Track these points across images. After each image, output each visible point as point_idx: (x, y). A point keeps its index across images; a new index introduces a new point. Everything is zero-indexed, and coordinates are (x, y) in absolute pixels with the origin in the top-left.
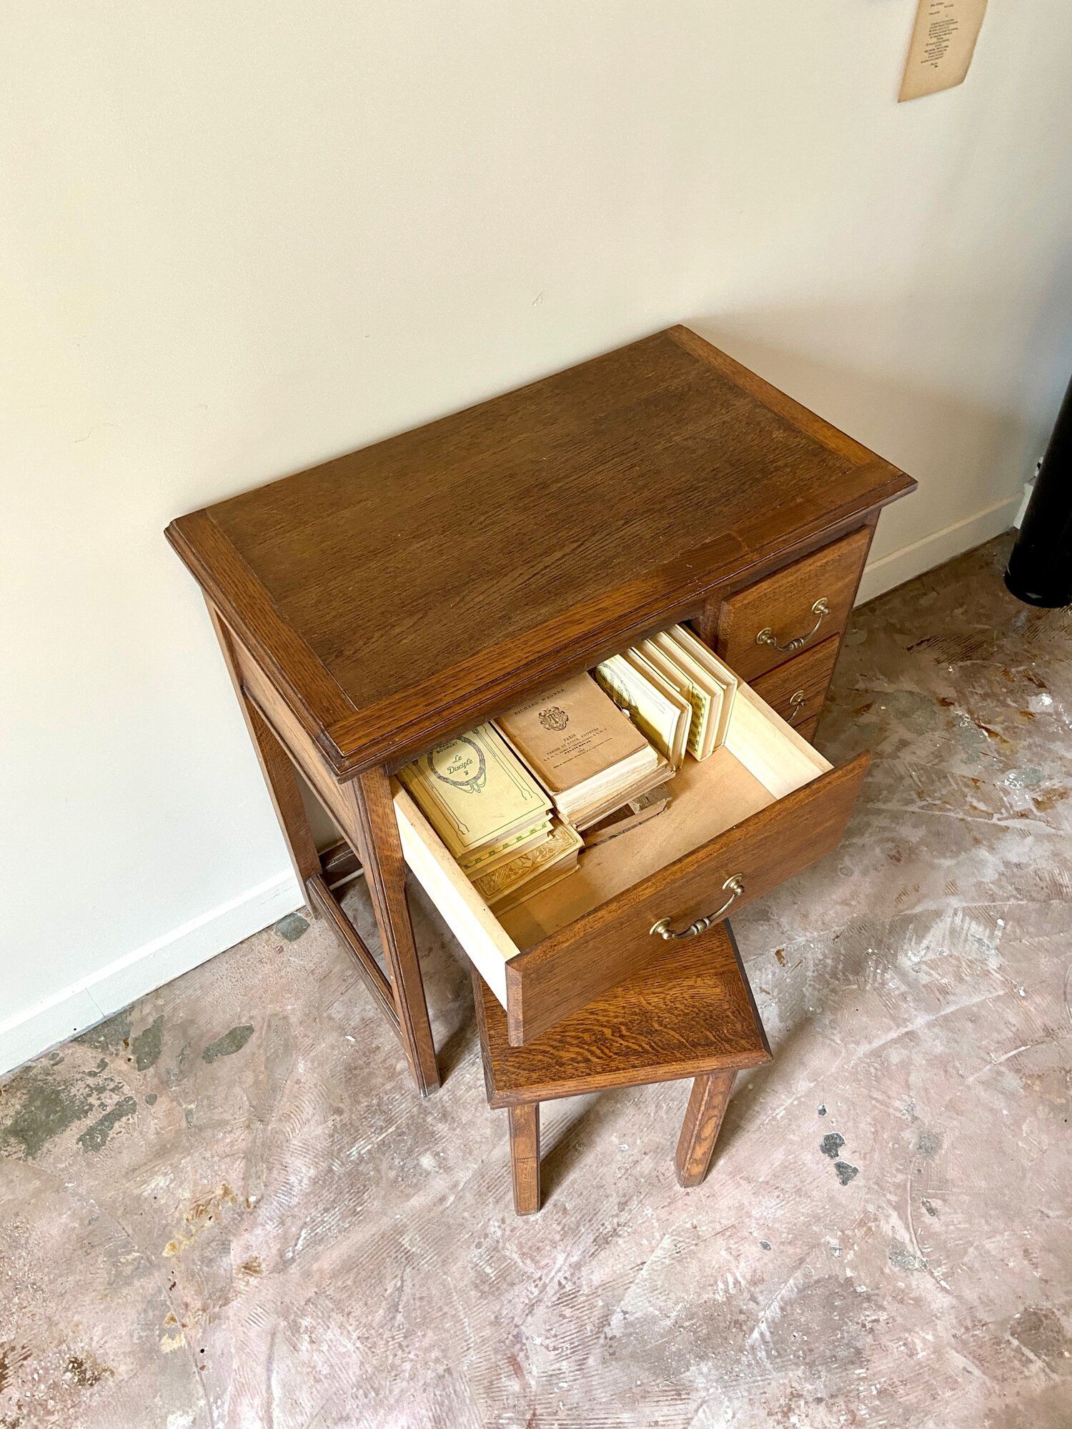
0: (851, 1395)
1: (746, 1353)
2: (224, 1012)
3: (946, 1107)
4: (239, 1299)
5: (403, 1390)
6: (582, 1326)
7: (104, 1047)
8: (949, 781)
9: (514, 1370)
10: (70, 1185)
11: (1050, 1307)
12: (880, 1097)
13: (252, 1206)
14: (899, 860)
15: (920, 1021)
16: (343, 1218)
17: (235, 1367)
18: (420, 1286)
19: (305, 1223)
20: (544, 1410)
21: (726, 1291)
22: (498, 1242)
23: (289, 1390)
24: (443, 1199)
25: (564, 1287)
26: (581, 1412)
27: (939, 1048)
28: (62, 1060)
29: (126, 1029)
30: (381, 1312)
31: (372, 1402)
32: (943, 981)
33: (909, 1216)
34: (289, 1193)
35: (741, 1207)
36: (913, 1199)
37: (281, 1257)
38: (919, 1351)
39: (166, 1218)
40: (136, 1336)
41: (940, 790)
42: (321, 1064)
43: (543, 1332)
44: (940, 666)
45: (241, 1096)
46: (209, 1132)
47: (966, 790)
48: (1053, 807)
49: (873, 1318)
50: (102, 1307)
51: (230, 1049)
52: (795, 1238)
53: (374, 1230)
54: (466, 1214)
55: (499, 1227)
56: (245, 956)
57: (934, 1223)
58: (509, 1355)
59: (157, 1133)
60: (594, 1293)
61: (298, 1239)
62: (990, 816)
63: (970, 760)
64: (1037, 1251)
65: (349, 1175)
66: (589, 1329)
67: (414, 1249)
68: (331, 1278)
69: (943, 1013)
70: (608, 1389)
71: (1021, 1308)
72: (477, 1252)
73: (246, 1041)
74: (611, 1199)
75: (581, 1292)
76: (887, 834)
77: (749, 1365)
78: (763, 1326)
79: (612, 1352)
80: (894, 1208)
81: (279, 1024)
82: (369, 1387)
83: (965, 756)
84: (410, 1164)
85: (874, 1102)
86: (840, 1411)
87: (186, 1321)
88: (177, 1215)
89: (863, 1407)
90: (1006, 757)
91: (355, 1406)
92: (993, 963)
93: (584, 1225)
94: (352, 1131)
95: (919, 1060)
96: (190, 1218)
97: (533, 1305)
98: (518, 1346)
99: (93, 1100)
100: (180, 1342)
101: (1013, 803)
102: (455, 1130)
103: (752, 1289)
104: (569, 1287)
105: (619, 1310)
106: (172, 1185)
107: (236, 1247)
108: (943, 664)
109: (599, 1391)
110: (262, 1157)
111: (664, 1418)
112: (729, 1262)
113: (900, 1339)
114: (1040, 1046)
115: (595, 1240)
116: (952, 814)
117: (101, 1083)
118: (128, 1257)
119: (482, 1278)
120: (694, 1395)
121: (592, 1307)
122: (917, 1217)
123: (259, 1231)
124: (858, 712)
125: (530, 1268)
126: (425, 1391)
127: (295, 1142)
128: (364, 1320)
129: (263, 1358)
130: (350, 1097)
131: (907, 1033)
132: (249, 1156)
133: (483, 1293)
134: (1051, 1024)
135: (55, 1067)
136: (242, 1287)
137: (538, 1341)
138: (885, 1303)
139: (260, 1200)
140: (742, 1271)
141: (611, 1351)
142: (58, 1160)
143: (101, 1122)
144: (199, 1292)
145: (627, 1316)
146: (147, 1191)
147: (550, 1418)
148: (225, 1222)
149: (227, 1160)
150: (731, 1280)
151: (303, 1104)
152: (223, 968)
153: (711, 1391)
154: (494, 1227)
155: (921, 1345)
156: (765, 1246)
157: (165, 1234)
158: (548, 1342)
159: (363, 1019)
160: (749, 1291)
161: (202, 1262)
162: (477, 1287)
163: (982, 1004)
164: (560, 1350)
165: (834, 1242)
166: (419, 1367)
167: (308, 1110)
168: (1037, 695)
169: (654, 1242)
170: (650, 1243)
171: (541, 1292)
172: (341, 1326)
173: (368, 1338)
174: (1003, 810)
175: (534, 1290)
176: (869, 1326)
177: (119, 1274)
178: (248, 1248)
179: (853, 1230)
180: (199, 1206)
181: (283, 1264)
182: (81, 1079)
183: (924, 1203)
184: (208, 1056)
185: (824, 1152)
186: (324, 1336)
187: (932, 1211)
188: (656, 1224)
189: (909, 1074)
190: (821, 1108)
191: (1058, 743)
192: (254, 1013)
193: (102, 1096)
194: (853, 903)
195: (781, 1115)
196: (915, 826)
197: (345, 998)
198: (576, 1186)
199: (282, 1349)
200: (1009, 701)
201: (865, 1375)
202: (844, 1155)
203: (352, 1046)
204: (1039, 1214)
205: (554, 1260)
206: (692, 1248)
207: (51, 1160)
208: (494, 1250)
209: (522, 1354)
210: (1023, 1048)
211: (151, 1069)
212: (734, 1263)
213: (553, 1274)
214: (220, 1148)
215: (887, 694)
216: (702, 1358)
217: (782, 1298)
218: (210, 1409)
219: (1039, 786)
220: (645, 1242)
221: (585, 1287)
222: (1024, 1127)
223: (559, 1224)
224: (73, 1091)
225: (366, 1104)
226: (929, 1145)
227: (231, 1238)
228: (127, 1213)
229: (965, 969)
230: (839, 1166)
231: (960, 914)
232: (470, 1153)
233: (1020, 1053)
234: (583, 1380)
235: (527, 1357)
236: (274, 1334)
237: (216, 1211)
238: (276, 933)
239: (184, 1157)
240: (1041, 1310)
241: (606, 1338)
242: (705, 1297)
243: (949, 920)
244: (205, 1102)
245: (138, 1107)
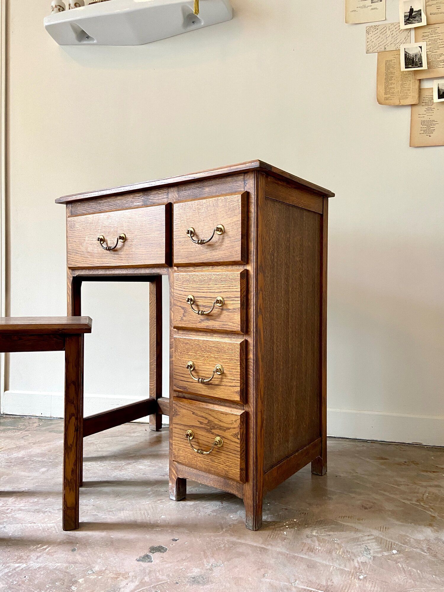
3: (235, 578)
14: (366, 509)
15: (278, 549)
16: (6, 465)
21: (37, 548)
24: (29, 477)
32: (317, 547)
34: (9, 456)
41: (435, 504)
46: (22, 440)
53: (5, 471)
59: (15, 435)
65: (25, 461)
69: (296, 555)
76: (374, 501)
78: (24, 566)
80: (141, 582)
92: (362, 559)
103: (44, 555)
124: (425, 471)
127: (30, 450)
131: (263, 548)
132: (18, 447)
140: (52, 548)
143: (13, 429)
149: (14, 445)
150: (44, 547)
163: (326, 565)
165: (96, 569)
170: (47, 521)
179: (111, 573)
185: (150, 549)
190: (176, 539)
193: (23, 426)
202: (156, 555)
206: (54, 532)
214: (18, 442)
217: (46, 565)
224: (21, 423)
226: (200, 580)
230: (147, 556)
231: (372, 537)
243: (361, 535)
244: (34, 436)
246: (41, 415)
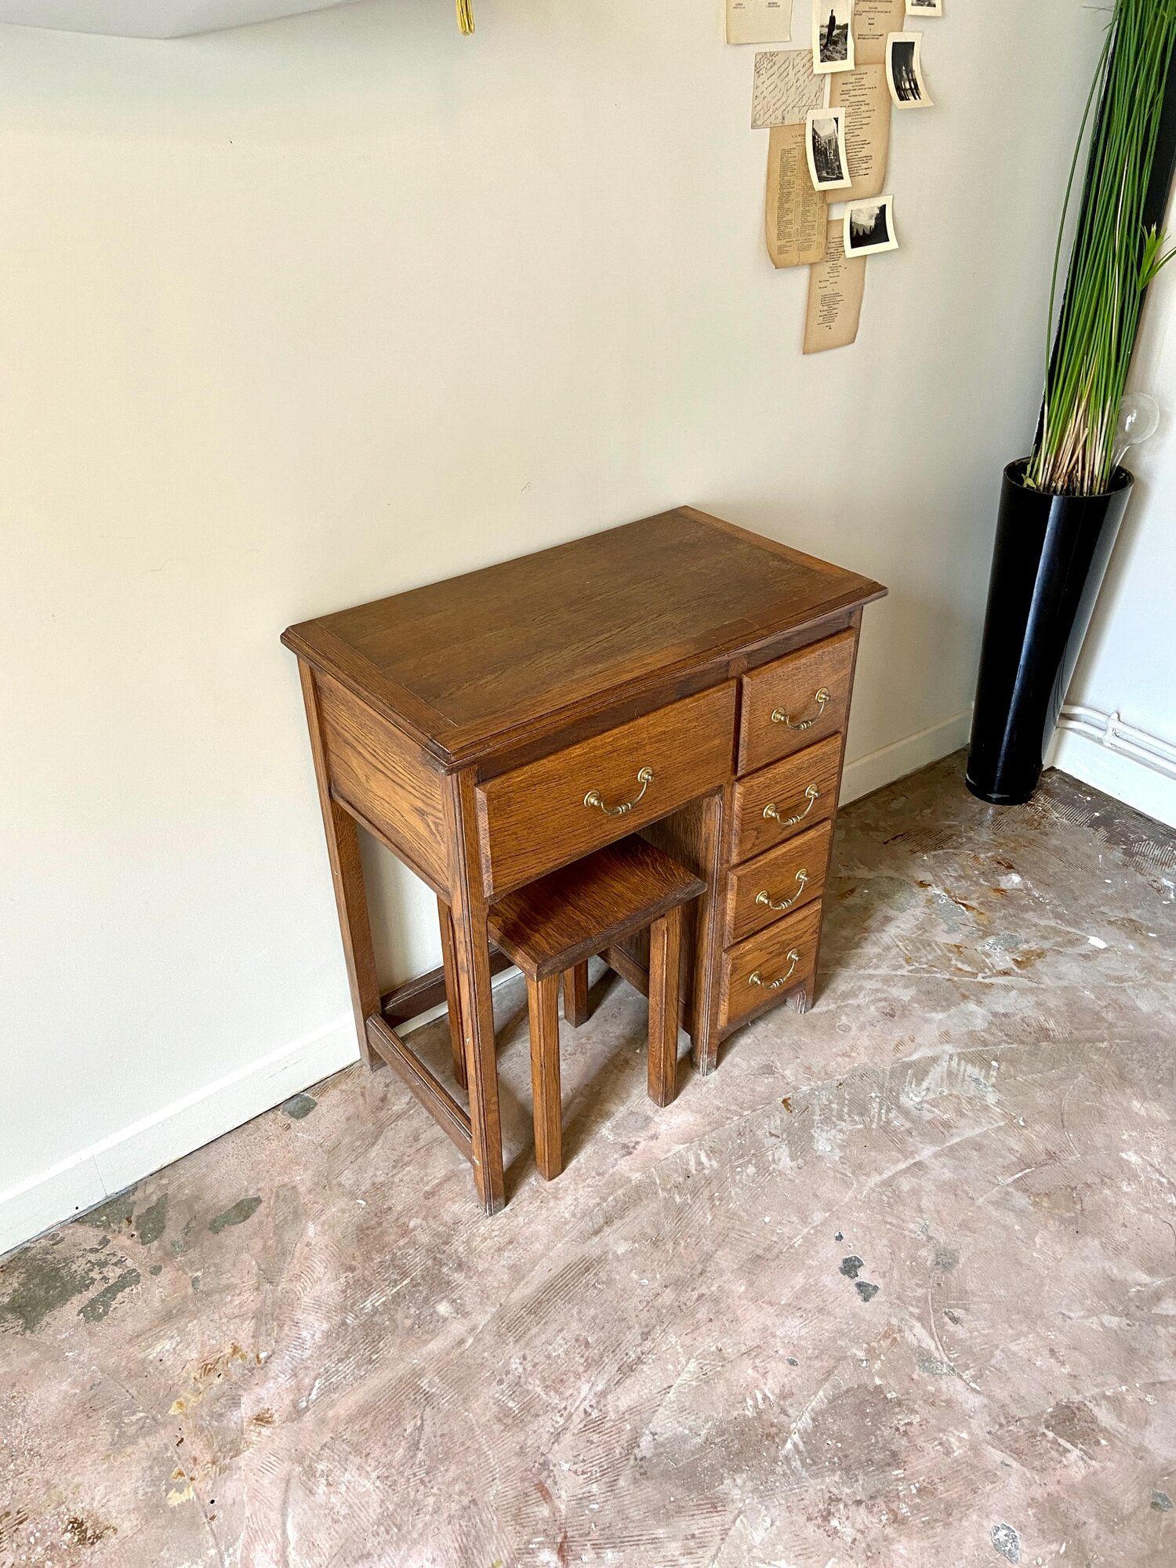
0: (891, 1495)
1: (780, 1463)
2: (231, 1186)
3: (960, 1226)
4: (251, 1450)
5: (426, 1524)
6: (610, 1450)
7: (106, 1226)
8: (933, 949)
9: (543, 1496)
10: (71, 1354)
11: (1082, 1400)
12: (894, 1221)
13: (263, 1361)
14: (893, 1016)
15: (927, 1153)
16: (359, 1366)
17: (248, 1514)
18: (441, 1424)
19: (319, 1374)
20: (575, 1532)
21: (756, 1407)
22: (520, 1377)
23: (305, 1533)
24: (462, 1342)
25: (590, 1414)
26: (614, 1531)
27: (947, 1175)
28: (62, 1239)
29: (129, 1208)
30: (401, 1451)
31: (395, 1538)
32: (945, 1117)
33: (933, 1326)
34: (302, 1347)
35: (765, 1329)
36: (935, 1311)
37: (295, 1407)
38: (955, 1448)
39: (172, 1378)
40: (141, 1492)
41: (926, 955)
42: (332, 1227)
43: (571, 1458)
44: (915, 855)
45: (249, 1261)
46: (216, 1297)
47: (950, 955)
48: (1032, 965)
49: (906, 1421)
50: (105, 1466)
51: (237, 1220)
52: (822, 1352)
53: (391, 1376)
54: (486, 1354)
55: (521, 1363)
56: (252, 1135)
57: (960, 1331)
58: (536, 1482)
59: (163, 1301)
60: (622, 1419)
61: (312, 1389)
62: (975, 975)
63: (951, 930)
64: (1063, 1350)
65: (363, 1326)
66: (617, 1452)
67: (433, 1390)
68: (347, 1423)
69: (948, 1144)
70: (641, 1507)
71: (1053, 1403)
72: (498, 1388)
73: (254, 1211)
74: (633, 1331)
75: (608, 1418)
76: (879, 995)
77: (784, 1475)
78: (796, 1437)
79: (644, 1471)
80: (917, 1319)
81: (287, 1194)
82: (390, 1523)
83: (945, 927)
84: (426, 1312)
85: (888, 1226)
86: (881, 1511)
87: (195, 1474)
88: (184, 1374)
89: (904, 1506)
90: (984, 926)
91: (376, 1543)
92: (991, 1099)
93: (608, 1356)
94: (366, 1286)
95: (929, 1186)
96: (198, 1376)
97: (559, 1434)
98: (545, 1473)
99: (95, 1274)
100: (189, 1494)
101: (995, 963)
102: (471, 1278)
103: (782, 1403)
104: (595, 1414)
105: (647, 1432)
106: (179, 1347)
107: (247, 1400)
108: (918, 854)
109: (632, 1510)
110: (272, 1315)
111: (701, 1531)
112: (757, 1379)
113: (935, 1439)
114: (1043, 1168)
115: (619, 1369)
116: (938, 975)
117: (103, 1258)
118: (132, 1418)
119: (506, 1412)
120: (730, 1507)
121: (620, 1431)
122: (941, 1327)
123: (271, 1384)
124: (843, 896)
125: (555, 1399)
126: (449, 1523)
127: (306, 1300)
128: (383, 1460)
129: (277, 1504)
130: (362, 1255)
131: (915, 1164)
132: (258, 1316)
133: (506, 1425)
134: (1053, 1149)
135: (55, 1247)
136: (254, 1438)
137: (566, 1467)
138: (916, 1406)
139: (271, 1356)
140: (770, 1387)
141: (642, 1471)
142: (58, 1332)
143: (103, 1294)
144: (209, 1446)
145: (656, 1437)
146: (153, 1354)
147: (582, 1539)
148: (234, 1378)
149: (237, 1320)
150: (759, 1396)
151: (315, 1265)
152: (229, 1146)
153: (747, 1501)
154: (515, 1364)
155: (957, 1444)
156: (792, 1363)
157: (171, 1393)
158: (576, 1467)
159: (374, 1184)
160: (779, 1405)
161: (212, 1417)
162: (500, 1420)
163: (985, 1135)
164: (589, 1474)
165: (861, 1354)
166: (442, 1500)
167: (320, 1269)
168: (1006, 875)
169: (679, 1367)
170: (675, 1367)
171: (566, 1421)
172: (360, 1468)
173: (388, 1477)
174: (987, 970)
175: (559, 1419)
176: (902, 1429)
177: (122, 1435)
178: (259, 1401)
179: (879, 1342)
180: (207, 1365)
181: (297, 1413)
182: (83, 1256)
183: (946, 1313)
184: (215, 1227)
185: (844, 1274)
186: (342, 1479)
187: (955, 1320)
188: (681, 1350)
189: (919, 1199)
190: (837, 1235)
191: (1031, 913)
192: (262, 1185)
193: (105, 1270)
194: (853, 1054)
195: (799, 1243)
196: (906, 987)
197: (355, 1166)
198: (597, 1321)
199: (298, 1493)
200: (981, 881)
201: (903, 1476)
202: (864, 1275)
203: (363, 1209)
204: (1061, 1316)
205: (579, 1390)
206: (718, 1369)
207: (50, 1332)
208: (516, 1385)
209: (549, 1481)
210: (1028, 1170)
211: (156, 1243)
212: (764, 1381)
213: (578, 1403)
214: (228, 1310)
215: (868, 880)
216: (737, 1470)
217: (812, 1410)
218: (221, 1558)
219: (1018, 949)
220: (670, 1367)
221: (611, 1413)
222: (1037, 1239)
223: (582, 1356)
224: (74, 1267)
225: (379, 1260)
226: (946, 1261)
227: (241, 1392)
228: (132, 1376)
229: (965, 1106)
230: (859, 1285)
231: (956, 1059)
232: (488, 1298)
233: (1025, 1176)
234: (616, 1500)
235: (555, 1483)
236: (288, 1480)
237: (226, 1369)
238: (283, 1113)
239: (190, 1321)
240: (1073, 1403)
241: (636, 1459)
242: (735, 1414)
243: (945, 1064)
244: (212, 1269)
245: (141, 1278)
246: (77, 1211)
